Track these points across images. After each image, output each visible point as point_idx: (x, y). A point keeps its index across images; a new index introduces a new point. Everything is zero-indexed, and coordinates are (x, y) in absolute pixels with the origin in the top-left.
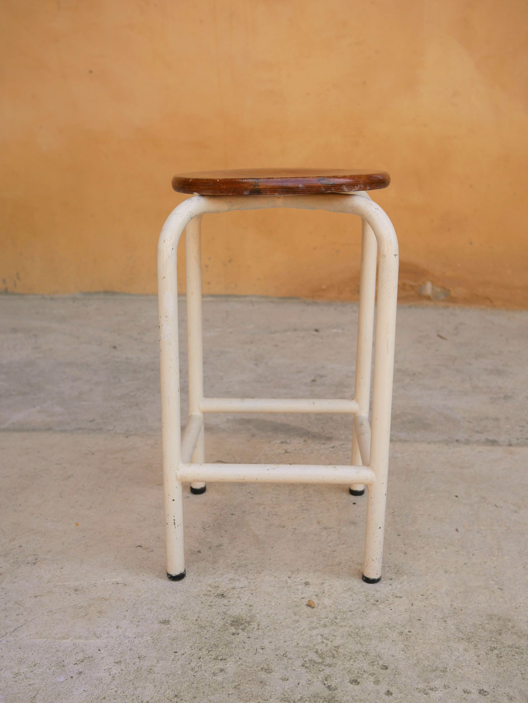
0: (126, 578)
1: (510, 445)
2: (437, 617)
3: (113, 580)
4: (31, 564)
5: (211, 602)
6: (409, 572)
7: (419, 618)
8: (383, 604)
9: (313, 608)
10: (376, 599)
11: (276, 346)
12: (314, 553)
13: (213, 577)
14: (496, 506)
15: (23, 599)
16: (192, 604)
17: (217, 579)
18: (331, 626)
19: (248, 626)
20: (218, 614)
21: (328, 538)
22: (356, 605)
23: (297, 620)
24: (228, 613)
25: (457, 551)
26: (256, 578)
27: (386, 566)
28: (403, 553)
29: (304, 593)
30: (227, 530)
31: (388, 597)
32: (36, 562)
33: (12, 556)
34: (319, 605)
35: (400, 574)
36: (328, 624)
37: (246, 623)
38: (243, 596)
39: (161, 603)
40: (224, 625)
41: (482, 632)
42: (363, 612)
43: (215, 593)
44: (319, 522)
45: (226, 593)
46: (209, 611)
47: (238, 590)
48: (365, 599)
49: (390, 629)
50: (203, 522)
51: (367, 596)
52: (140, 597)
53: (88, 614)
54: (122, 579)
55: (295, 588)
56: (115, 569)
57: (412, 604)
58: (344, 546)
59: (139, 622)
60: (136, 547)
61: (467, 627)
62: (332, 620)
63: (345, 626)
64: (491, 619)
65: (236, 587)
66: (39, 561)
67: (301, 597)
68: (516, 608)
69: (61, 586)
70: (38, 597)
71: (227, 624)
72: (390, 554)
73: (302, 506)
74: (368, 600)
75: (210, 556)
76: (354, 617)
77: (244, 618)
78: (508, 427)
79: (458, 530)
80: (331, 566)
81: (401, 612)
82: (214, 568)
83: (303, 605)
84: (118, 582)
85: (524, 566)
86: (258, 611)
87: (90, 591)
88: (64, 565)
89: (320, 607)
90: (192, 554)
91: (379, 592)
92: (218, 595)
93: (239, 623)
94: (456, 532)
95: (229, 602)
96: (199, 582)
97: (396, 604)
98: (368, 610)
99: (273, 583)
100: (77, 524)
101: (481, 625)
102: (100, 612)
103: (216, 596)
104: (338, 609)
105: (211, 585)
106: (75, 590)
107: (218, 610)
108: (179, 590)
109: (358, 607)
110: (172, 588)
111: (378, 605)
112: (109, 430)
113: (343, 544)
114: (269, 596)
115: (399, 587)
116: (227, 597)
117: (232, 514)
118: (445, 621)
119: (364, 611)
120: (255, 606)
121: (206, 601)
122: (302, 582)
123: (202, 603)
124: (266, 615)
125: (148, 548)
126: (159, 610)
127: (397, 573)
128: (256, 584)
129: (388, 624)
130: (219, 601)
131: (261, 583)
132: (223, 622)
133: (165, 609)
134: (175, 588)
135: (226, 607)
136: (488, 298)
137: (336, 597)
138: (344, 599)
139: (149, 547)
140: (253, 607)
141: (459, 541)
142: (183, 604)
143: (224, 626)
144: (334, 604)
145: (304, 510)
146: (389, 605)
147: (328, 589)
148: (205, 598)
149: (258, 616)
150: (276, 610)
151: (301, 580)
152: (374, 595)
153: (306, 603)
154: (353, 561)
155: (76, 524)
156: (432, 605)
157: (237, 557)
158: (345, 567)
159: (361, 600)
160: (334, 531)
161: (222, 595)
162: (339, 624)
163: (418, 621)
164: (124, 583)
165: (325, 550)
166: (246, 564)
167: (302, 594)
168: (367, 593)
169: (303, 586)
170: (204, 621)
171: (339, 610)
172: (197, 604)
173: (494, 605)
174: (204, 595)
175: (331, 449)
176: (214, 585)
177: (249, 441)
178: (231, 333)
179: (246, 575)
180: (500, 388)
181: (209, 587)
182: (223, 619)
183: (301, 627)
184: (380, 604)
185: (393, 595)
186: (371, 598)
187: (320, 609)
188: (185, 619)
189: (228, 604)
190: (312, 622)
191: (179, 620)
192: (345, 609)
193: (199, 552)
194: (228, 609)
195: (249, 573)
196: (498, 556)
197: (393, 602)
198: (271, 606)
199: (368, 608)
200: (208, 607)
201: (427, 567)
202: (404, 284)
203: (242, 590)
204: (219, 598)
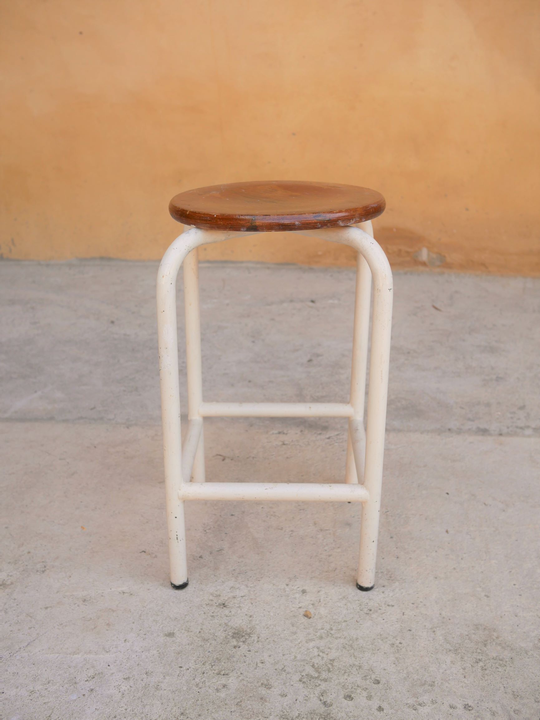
0: (131, 587)
1: (501, 435)
2: (427, 627)
3: (120, 589)
4: (40, 572)
5: (213, 613)
6: (401, 579)
7: (410, 629)
8: (376, 614)
9: (310, 618)
10: (370, 608)
12: (311, 558)
13: (214, 585)
14: (485, 504)
15: (35, 611)
16: (195, 615)
17: (218, 587)
18: (327, 638)
19: (249, 638)
20: (220, 625)
21: (324, 541)
22: (350, 614)
23: (295, 631)
24: (229, 624)
25: (446, 555)
26: (255, 586)
27: (379, 571)
28: (395, 557)
29: (301, 602)
30: (227, 532)
31: (380, 605)
32: (45, 570)
33: (22, 563)
34: (315, 615)
35: (392, 580)
36: (324, 636)
37: (246, 635)
38: (243, 606)
39: (165, 614)
40: (226, 637)
41: (469, 642)
42: (356, 622)
43: (217, 603)
44: (315, 524)
45: (227, 602)
46: (211, 622)
47: (239, 599)
48: (358, 608)
49: (382, 640)
50: (204, 524)
51: (360, 605)
52: (146, 607)
53: (96, 627)
54: (127, 588)
55: (293, 597)
56: (121, 578)
57: (404, 613)
58: (339, 550)
59: (145, 634)
60: (141, 552)
61: (454, 637)
62: (328, 631)
63: (340, 638)
64: (478, 629)
65: (236, 595)
66: (48, 569)
67: (298, 607)
68: (501, 617)
69: (70, 596)
70: (49, 609)
71: (228, 637)
72: (383, 559)
73: (299, 505)
74: (361, 609)
75: (211, 561)
76: (348, 628)
77: (245, 630)
78: (499, 413)
79: (448, 532)
80: (327, 572)
81: (393, 622)
82: (216, 575)
83: (300, 616)
84: (124, 591)
85: (510, 570)
86: (257, 622)
87: (97, 602)
88: (72, 574)
89: (316, 617)
90: (194, 559)
91: (372, 600)
92: (220, 605)
93: (240, 636)
94: (446, 533)
95: (230, 612)
96: (201, 591)
97: (388, 613)
98: (362, 620)
99: (272, 591)
100: (83, 528)
101: (468, 635)
102: (108, 625)
103: (218, 605)
104: (333, 619)
105: (213, 593)
106: (84, 600)
107: (220, 621)
108: (183, 599)
109: (352, 616)
110: (176, 598)
111: (371, 615)
112: (110, 420)
113: (339, 547)
114: (268, 605)
115: (391, 594)
116: (228, 606)
117: (232, 515)
118: (434, 632)
119: (358, 621)
120: (255, 616)
121: (208, 611)
122: (299, 591)
123: (205, 613)
124: (265, 626)
125: (152, 553)
126: (164, 622)
127: (389, 580)
128: (255, 592)
129: (381, 635)
130: (220, 611)
131: (260, 592)
132: (225, 635)
133: (169, 620)
134: (178, 597)
135: (227, 618)
136: (483, 265)
137: (332, 606)
138: (339, 608)
139: (152, 552)
140: (253, 617)
141: (449, 543)
142: (186, 615)
143: (226, 638)
144: (329, 614)
145: (301, 510)
146: (382, 614)
147: (324, 598)
148: (207, 608)
149: (258, 627)
150: (275, 621)
151: (298, 588)
153: (303, 613)
154: (348, 567)
155: (82, 527)
156: (422, 614)
157: (238, 562)
158: (340, 574)
159: (355, 610)
160: (330, 534)
161: (224, 604)
162: (334, 636)
163: (409, 631)
164: (130, 592)
165: (321, 554)
166: (246, 570)
167: (299, 603)
168: (361, 601)
169: (300, 595)
170: (207, 633)
171: (334, 621)
172: (199, 615)
173: (480, 614)
174: (207, 605)
175: (327, 440)
176: (216, 593)
177: (247, 431)
178: (228, 305)
179: (246, 583)
180: (493, 368)
181: (211, 596)
182: (225, 631)
183: (299, 639)
184: (373, 613)
185: (385, 604)
186: (364, 607)
187: (316, 619)
188: (189, 631)
189: (229, 614)
190: (309, 634)
191: (183, 632)
192: (340, 620)
193: (201, 557)
194: (229, 620)
195: (248, 580)
196: (485, 560)
197: (385, 611)
198: (270, 617)
199: (362, 617)
200: (210, 617)
201: (418, 572)
202: (400, 251)
203: (242, 600)
204: (221, 607)
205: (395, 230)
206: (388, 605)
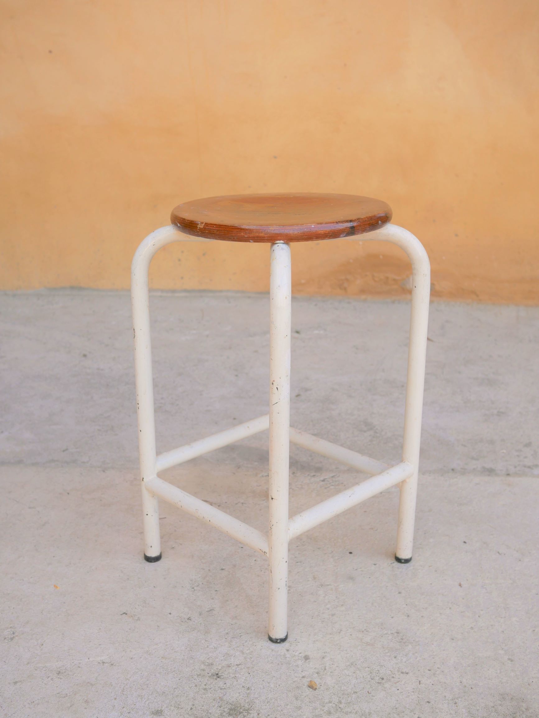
0: (112, 656)
1: (508, 475)
2: (447, 698)
3: (99, 659)
4: (8, 640)
5: (205, 685)
6: (414, 641)
7: (428, 700)
8: (389, 683)
9: (315, 689)
10: (381, 676)
11: (256, 351)
12: (312, 618)
13: (206, 652)
14: (499, 553)
15: (2, 686)
16: (186, 688)
17: (210, 654)
18: (336, 713)
19: (247, 715)
20: (214, 700)
21: (326, 598)
22: (360, 684)
23: (299, 706)
24: (225, 698)
25: (462, 612)
26: (252, 652)
27: (389, 633)
28: (406, 616)
29: (304, 671)
30: (217, 589)
31: (393, 673)
34: (321, 685)
35: (404, 643)
36: (332, 710)
37: (244, 712)
38: (239, 676)
39: (151, 688)
40: (221, 714)
41: (496, 716)
42: (368, 694)
43: (209, 673)
44: (314, 578)
45: (220, 672)
46: (204, 696)
47: (233, 668)
48: (369, 676)
49: (398, 714)
50: (192, 580)
51: (371, 673)
52: (129, 680)
53: (73, 705)
54: (108, 657)
55: (294, 664)
56: (100, 645)
57: (420, 681)
58: (343, 608)
59: (129, 713)
60: (121, 615)
61: (479, 710)
62: (336, 705)
63: (350, 712)
64: (504, 699)
65: (231, 664)
66: (17, 636)
67: (301, 676)
68: (529, 684)
69: (42, 668)
70: (18, 684)
71: (224, 714)
72: (392, 618)
73: (295, 557)
74: (372, 678)
75: (201, 624)
76: (359, 700)
77: (242, 705)
78: (505, 451)
79: (462, 586)
80: (331, 634)
81: (409, 693)
82: (207, 639)
83: (304, 687)
84: (104, 661)
85: (534, 629)
86: (256, 696)
87: (74, 674)
88: (44, 641)
89: (322, 688)
90: (182, 621)
91: (383, 667)
92: (213, 675)
93: (237, 712)
94: (460, 587)
95: (225, 684)
96: (191, 659)
97: (403, 682)
98: (374, 691)
99: (271, 658)
100: (56, 587)
101: (494, 707)
102: (87, 702)
103: (211, 676)
104: (342, 691)
105: (205, 662)
106: (58, 672)
107: (214, 695)
108: (171, 669)
109: (363, 686)
110: (163, 668)
111: (383, 684)
112: (84, 462)
113: (342, 605)
114: (268, 675)
115: (404, 660)
116: (222, 677)
117: (222, 569)
118: (456, 703)
119: (370, 692)
120: (253, 688)
121: (200, 683)
122: (301, 657)
123: (196, 686)
124: (265, 701)
125: (134, 615)
126: (150, 697)
127: (401, 642)
128: (252, 659)
129: (396, 708)
130: (214, 683)
131: (258, 659)
132: (220, 711)
133: (156, 695)
134: (166, 668)
135: (222, 691)
136: (474, 293)
137: (339, 675)
138: (348, 677)
139: (135, 614)
140: (251, 690)
141: (463, 599)
142: (175, 688)
143: (222, 716)
144: (337, 684)
145: (297, 562)
146: (395, 683)
147: (329, 665)
148: (199, 679)
149: (257, 701)
150: (276, 693)
151: (300, 653)
152: (379, 671)
153: (307, 683)
154: (354, 628)
155: (55, 586)
156: (440, 683)
157: (230, 625)
158: (346, 636)
159: (365, 678)
160: (332, 589)
161: (217, 674)
162: (344, 710)
163: (428, 703)
164: (110, 662)
165: (323, 613)
166: (240, 634)
167: (302, 672)
168: (371, 668)
169: (303, 662)
170: (200, 710)
171: (343, 692)
172: (190, 688)
173: (505, 681)
174: (198, 675)
175: (322, 483)
176: (208, 662)
177: (234, 473)
178: (207, 336)
179: (241, 649)
180: (492, 403)
181: (202, 665)
182: (220, 707)
183: (304, 715)
184: (385, 682)
185: (398, 671)
186: (375, 675)
187: (323, 691)
188: (179, 708)
189: (223, 686)
190: (315, 709)
191: (172, 709)
192: (349, 691)
193: (189, 619)
194: (225, 693)
195: (244, 645)
196: (505, 617)
197: (399, 680)
198: (270, 689)
199: (373, 687)
200: (203, 691)
201: (432, 633)
202: (387, 278)
203: (238, 669)
204: (214, 678)
205: (381, 257)
206: (402, 673)
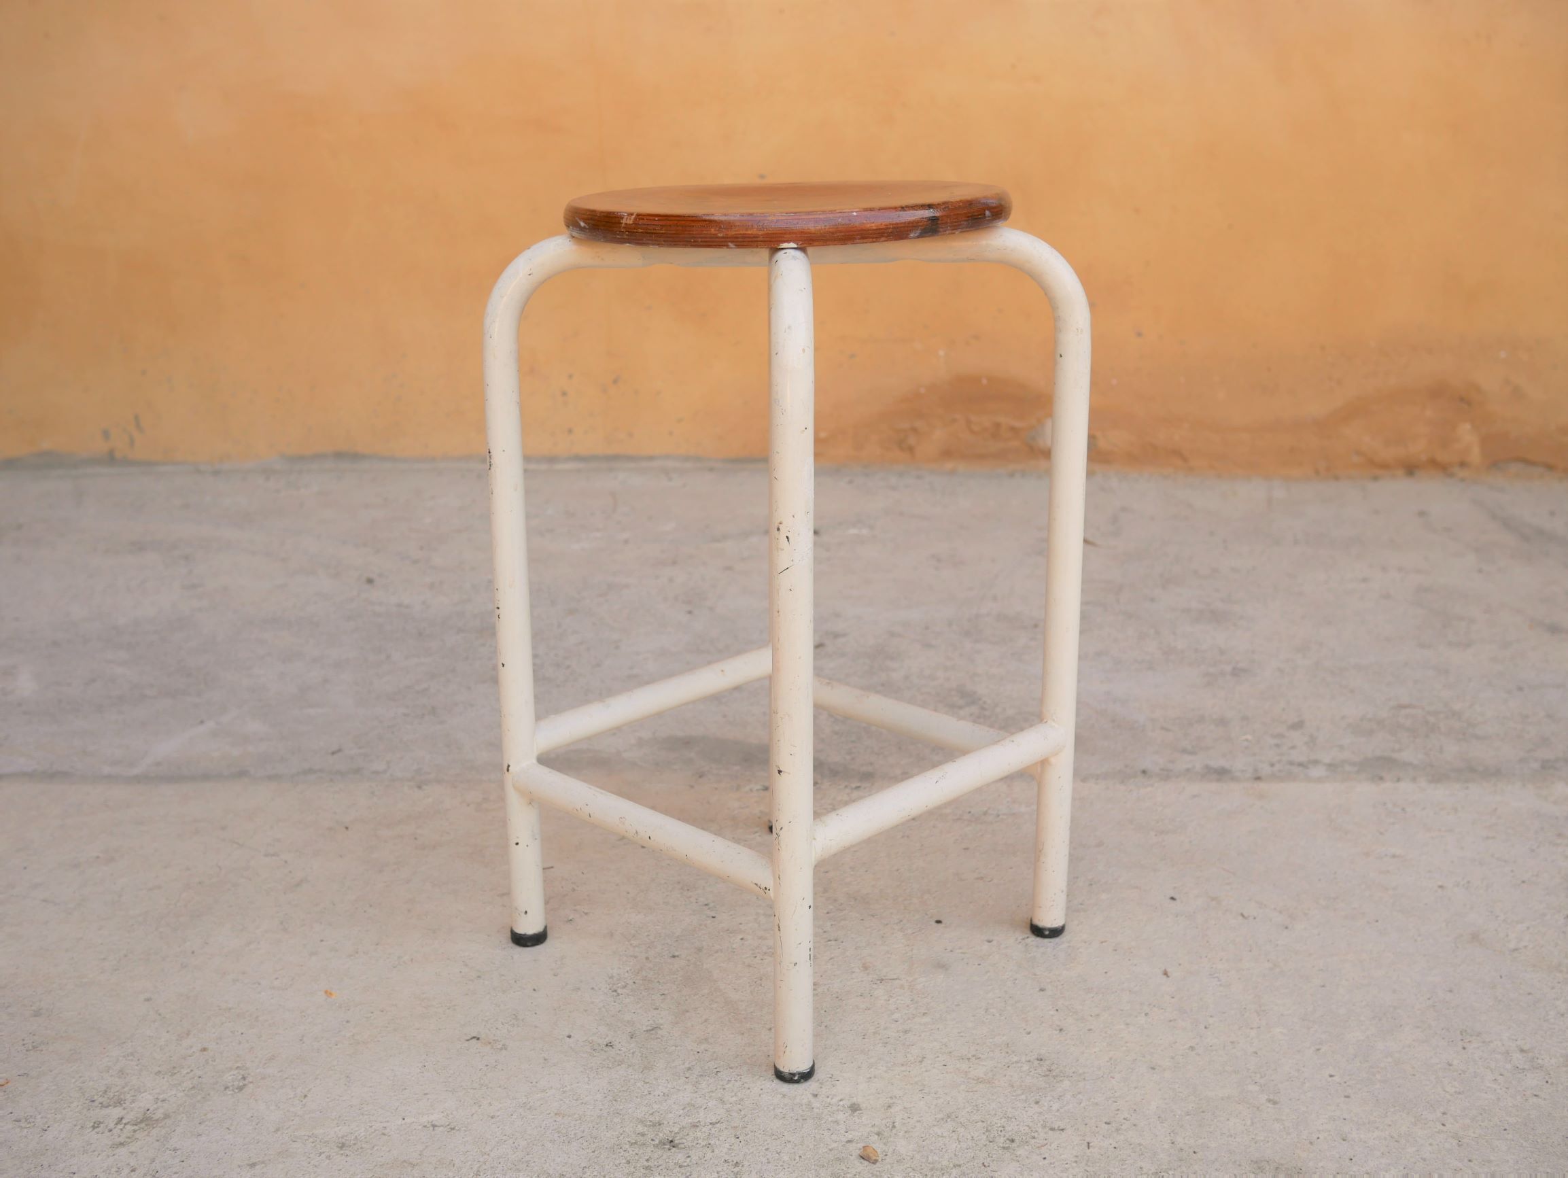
0: (452, 1114)
1: (1258, 778)
2: (1145, 1170)
3: (425, 1119)
4: (233, 1090)
5: (647, 1160)
6: (1074, 1073)
8: (1026, 1147)
9: (875, 1162)
10: (1010, 1136)
11: (729, 568)
12: (864, 1038)
13: (646, 1102)
14: (1243, 915)
15: (224, 1172)
16: (607, 1167)
17: (656, 1107)
21: (890, 1002)
22: (966, 1150)
25: (1170, 1021)
26: (742, 1100)
27: (1023, 1059)
28: (1056, 1030)
29: (851, 1130)
30: (666, 992)
31: (1034, 1130)
32: (245, 1085)
33: (188, 1073)
34: (886, 1155)
35: (1054, 1077)
38: (718, 1142)
39: (536, 1168)
42: (983, 1167)
43: (654, 1138)
44: (865, 968)
45: (678, 1138)
47: (704, 1129)
48: (984, 1137)
50: (612, 977)
51: (987, 1131)
52: (489, 1155)
54: (443, 1114)
55: (830, 1119)
56: (425, 1094)
57: (1088, 1143)
58: (926, 1019)
60: (468, 1040)
64: (1261, 1169)
65: (699, 1121)
66: (251, 1082)
67: (845, 1139)
68: (1311, 1143)
69: (306, 1138)
70: (257, 1167)
73: (825, 932)
74: (991, 1140)
75: (633, 1053)
78: (1249, 737)
79: (1169, 974)
80: (902, 1065)
81: (1067, 1164)
82: (647, 1081)
83: (852, 1158)
84: (435, 1123)
85: (1318, 1047)
86: (754, 1176)
87: (373, 1147)
88: (309, 1090)
89: (888, 1160)
90: (595, 1050)
91: (1013, 1120)
92: (662, 1143)
94: (1165, 976)
95: (689, 1157)
96: (616, 1115)
97: (1054, 1146)
98: (995, 1162)
99: (780, 1110)
100: (328, 993)
103: (658, 1145)
104: (929, 1163)
105: (644, 1119)
106: (340, 1145)
108: (575, 1134)
109: (973, 1154)
110: (559, 1132)
111: (1014, 1150)
112: (376, 773)
113: (924, 1014)
114: (776, 1139)
115: (1055, 1106)
116: (682, 1146)
117: (674, 957)
119: (987, 1164)
120: (746, 1163)
121: (637, 1157)
122: (843, 1106)
123: (628, 1162)
125: (494, 1040)
127: (1047, 1075)
128: (742, 1113)
130: (665, 1157)
131: (755, 1112)
134: (564, 1131)
135: (683, 1170)
136: (1178, 453)
137: (923, 1135)
138: (940, 1139)
139: (496, 1038)
140: (743, 1166)
141: (1173, 998)
142: (585, 1167)
144: (919, 1152)
145: (829, 941)
146: (1039, 1147)
147: (902, 1118)
148: (633, 1151)
150: (794, 1171)
151: (841, 1100)
152: (1003, 1127)
153: (858, 1152)
154: (950, 1053)
155: (326, 992)
156: (1131, 1145)
157: (696, 1053)
158: (934, 1068)
159: (977, 1141)
160: (902, 987)
161: (671, 1141)
164: (448, 1125)
165: (886, 1029)
166: (716, 1068)
167: (847, 1132)
168: (989, 1123)
169: (847, 1114)
171: (931, 1166)
172: (617, 1166)
173: (1262, 1138)
174: (632, 1144)
176: (651, 1119)
177: (692, 787)
178: (626, 542)
179: (720, 1095)
180: (1222, 652)
181: (639, 1126)
184: (1018, 1146)
185: (1044, 1126)
186: (997, 1135)
187: (890, 1164)
189: (685, 1162)
192: (945, 1163)
193: (609, 1045)
194: (688, 1174)
195: (724, 1089)
196: (1259, 1028)
197: (1046, 1142)
198: (781, 1164)
199: (994, 1156)
200: (642, 1170)
201: (1111, 1059)
202: (998, 425)
203: (713, 1130)
204: (664, 1148)
205: (984, 382)
206: (1052, 1129)
